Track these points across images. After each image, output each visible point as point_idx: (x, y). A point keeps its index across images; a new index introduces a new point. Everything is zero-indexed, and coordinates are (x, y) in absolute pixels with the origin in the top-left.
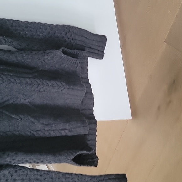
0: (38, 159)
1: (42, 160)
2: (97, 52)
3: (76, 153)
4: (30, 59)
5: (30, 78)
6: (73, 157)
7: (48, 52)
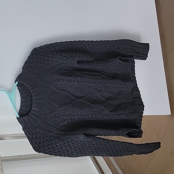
0: (106, 133)
1: (108, 133)
2: (142, 55)
3: (129, 130)
4: (100, 67)
5: (100, 79)
6: (127, 133)
7: (110, 60)
